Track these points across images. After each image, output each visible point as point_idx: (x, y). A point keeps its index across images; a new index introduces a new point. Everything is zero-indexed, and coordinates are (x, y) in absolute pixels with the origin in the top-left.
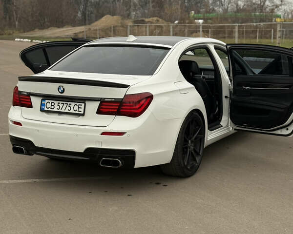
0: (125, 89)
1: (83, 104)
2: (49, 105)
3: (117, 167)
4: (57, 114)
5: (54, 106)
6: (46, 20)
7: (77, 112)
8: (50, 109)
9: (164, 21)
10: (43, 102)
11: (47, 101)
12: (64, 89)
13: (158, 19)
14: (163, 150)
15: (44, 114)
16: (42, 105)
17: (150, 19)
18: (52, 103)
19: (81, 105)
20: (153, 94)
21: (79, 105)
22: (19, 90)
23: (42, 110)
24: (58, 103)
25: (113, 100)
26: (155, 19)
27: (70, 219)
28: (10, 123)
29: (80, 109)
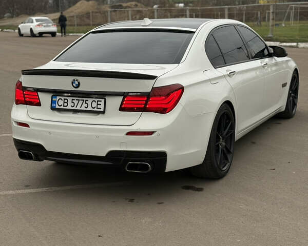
0: (153, 81)
1: (103, 100)
2: (61, 102)
3: (146, 172)
4: (72, 113)
5: (67, 103)
6: (15, 7)
7: (96, 109)
8: (62, 107)
9: (143, 6)
10: (54, 99)
11: (58, 98)
12: (79, 83)
13: (137, 3)
14: (196, 150)
15: (56, 113)
16: (53, 102)
17: (129, 4)
18: (65, 99)
19: (101, 101)
20: (184, 85)
21: (98, 101)
22: (23, 85)
23: (53, 109)
24: (72, 100)
25: (139, 94)
26: (134, 3)
27: (99, 236)
28: (15, 124)
29: (99, 106)
